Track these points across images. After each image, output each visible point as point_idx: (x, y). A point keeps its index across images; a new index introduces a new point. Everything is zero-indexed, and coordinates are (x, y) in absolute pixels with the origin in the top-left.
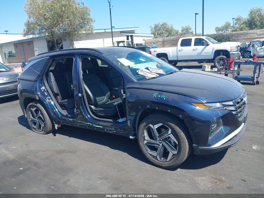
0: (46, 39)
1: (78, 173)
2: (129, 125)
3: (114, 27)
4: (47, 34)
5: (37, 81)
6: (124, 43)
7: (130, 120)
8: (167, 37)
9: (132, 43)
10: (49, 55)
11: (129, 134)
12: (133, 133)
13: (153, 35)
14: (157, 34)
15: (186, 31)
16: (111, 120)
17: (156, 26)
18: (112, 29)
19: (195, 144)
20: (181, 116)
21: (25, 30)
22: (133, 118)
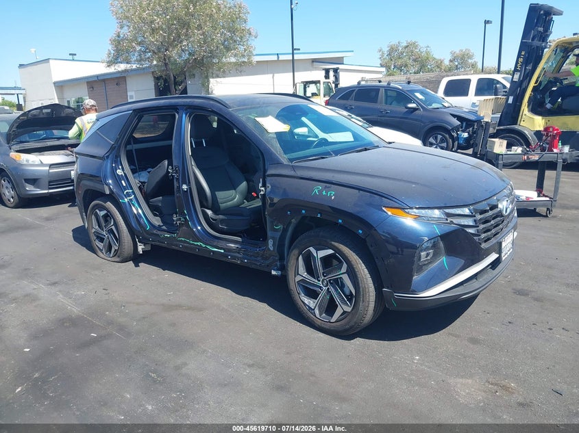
0: (153, 72)
1: (204, 351)
2: (272, 249)
3: (299, 49)
4: (155, 63)
5: (108, 157)
6: (318, 85)
7: (273, 238)
8: (415, 73)
9: (336, 85)
10: (133, 108)
11: (270, 267)
12: (278, 264)
13: (383, 69)
14: (395, 66)
15: (461, 61)
16: (239, 239)
17: (392, 50)
18: (293, 54)
19: (388, 288)
20: (360, 232)
21: (110, 54)
22: (278, 235)
